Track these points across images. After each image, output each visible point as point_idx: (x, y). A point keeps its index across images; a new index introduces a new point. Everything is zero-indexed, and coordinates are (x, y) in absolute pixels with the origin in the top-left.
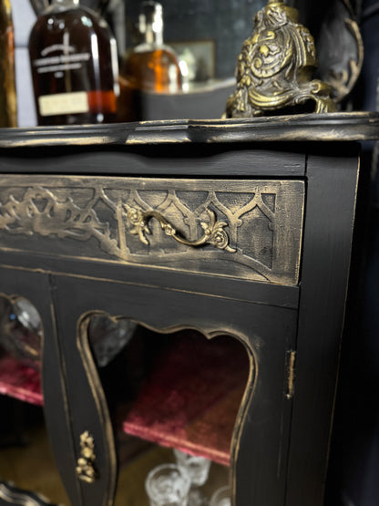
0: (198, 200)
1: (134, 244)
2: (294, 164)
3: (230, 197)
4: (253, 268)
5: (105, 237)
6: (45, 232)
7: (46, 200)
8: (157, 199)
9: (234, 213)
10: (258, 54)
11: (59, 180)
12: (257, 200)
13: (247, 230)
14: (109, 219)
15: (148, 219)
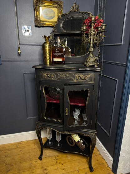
0: (84, 75)
1: (77, 79)
2: (94, 72)
3: (88, 75)
4: (90, 82)
5: (73, 79)
6: (65, 78)
7: (66, 75)
8: (80, 75)
9: (88, 76)
10: (89, 60)
11: (68, 73)
12: (90, 75)
13: (89, 78)
14: (74, 77)
15: (79, 77)
